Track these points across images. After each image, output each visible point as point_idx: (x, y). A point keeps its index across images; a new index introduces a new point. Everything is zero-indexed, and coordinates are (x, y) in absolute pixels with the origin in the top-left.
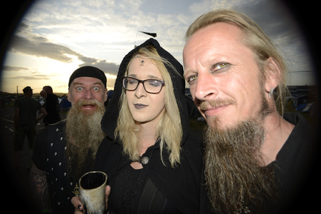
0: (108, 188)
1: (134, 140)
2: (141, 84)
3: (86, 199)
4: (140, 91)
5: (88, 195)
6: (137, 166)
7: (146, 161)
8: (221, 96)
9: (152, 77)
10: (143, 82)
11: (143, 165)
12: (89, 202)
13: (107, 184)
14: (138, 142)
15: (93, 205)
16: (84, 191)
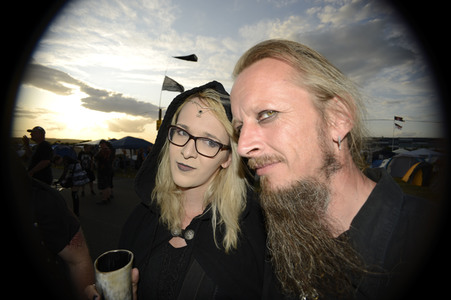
0: (136, 272)
1: (176, 205)
2: (192, 141)
3: (103, 285)
4: (189, 150)
5: (106, 280)
6: (178, 243)
7: (190, 235)
8: (268, 151)
9: (209, 135)
10: (196, 139)
11: (187, 241)
12: (108, 290)
13: (133, 266)
14: (180, 208)
15: (114, 294)
16: (101, 275)
